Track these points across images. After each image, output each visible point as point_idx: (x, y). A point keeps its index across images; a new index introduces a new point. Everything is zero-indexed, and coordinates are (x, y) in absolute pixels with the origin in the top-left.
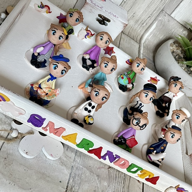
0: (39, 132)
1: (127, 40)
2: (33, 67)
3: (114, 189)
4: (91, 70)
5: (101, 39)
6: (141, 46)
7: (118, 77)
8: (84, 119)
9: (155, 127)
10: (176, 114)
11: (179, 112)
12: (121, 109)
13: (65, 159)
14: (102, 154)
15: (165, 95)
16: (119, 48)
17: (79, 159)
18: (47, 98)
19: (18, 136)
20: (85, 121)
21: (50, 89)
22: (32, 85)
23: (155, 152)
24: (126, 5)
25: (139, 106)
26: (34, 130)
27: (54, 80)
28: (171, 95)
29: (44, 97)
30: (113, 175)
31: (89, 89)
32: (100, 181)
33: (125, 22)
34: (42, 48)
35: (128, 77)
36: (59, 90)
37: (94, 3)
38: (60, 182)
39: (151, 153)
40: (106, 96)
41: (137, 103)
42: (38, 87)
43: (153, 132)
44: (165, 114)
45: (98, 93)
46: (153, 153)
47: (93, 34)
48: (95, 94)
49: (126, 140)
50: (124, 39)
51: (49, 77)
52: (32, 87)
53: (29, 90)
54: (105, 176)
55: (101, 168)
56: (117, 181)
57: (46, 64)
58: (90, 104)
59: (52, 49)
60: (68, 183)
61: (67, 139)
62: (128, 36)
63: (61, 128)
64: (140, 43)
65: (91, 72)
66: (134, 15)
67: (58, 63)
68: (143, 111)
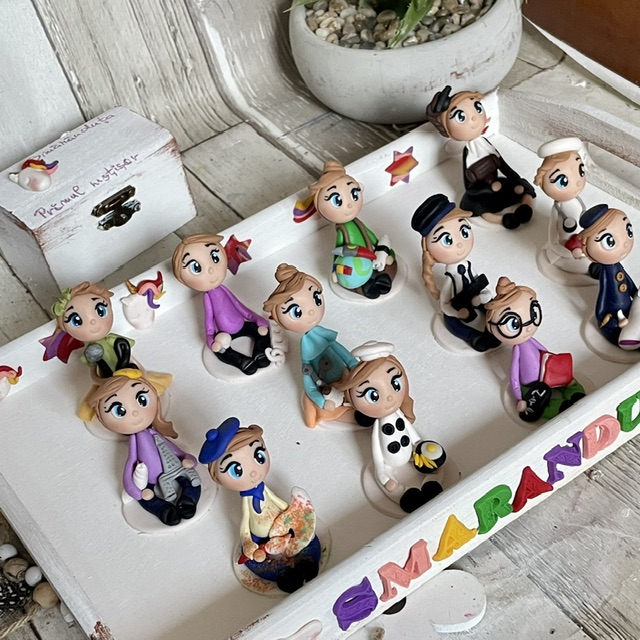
0: (385, 613)
1: (214, 157)
2: (185, 525)
4: (273, 354)
6: (253, 119)
7: (336, 280)
8: (417, 467)
9: (548, 261)
10: (548, 181)
11: (549, 169)
12: (438, 335)
13: (497, 585)
14: (544, 476)
15: (469, 165)
16: (243, 219)
17: (519, 546)
18: (306, 539)
20: (424, 470)
21: (283, 516)
22: (243, 560)
23: (620, 314)
24: (91, 90)
25: (463, 278)
26: (372, 625)
27: (264, 493)
28: (480, 148)
29: (296, 545)
30: (615, 478)
31: (334, 399)
32: (614, 525)
33: (163, 143)
34: (142, 469)
35: (356, 253)
37: (47, 209)
38: (552, 632)
39: (618, 330)
40: (394, 373)
41: (450, 279)
42: (257, 547)
43: (560, 281)
44: (523, 203)
45: (370, 391)
46: (621, 326)
47: (155, 278)
48: (370, 400)
49: (543, 383)
50: (205, 167)
51: (248, 500)
52: (251, 564)
53: (253, 576)
54: (606, 501)
55: (577, 498)
57: (195, 484)
58: (388, 430)
59: (159, 440)
60: (567, 613)
61: (450, 552)
62: (196, 145)
63: (413, 551)
64: (243, 118)
65: (278, 358)
66: (139, 80)
67: (231, 455)
68: (483, 275)
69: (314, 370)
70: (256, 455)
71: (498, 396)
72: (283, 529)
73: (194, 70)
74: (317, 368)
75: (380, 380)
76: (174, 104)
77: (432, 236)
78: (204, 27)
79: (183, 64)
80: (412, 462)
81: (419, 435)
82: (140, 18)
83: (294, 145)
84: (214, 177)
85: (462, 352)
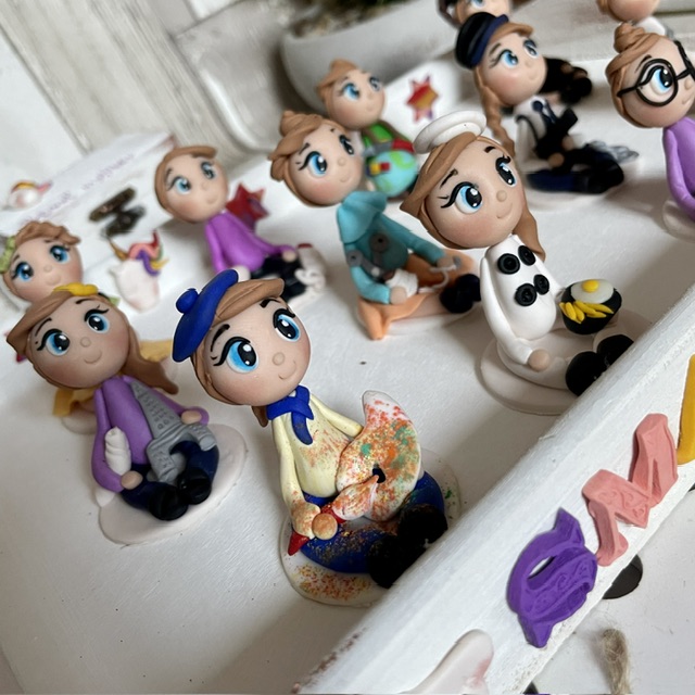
5: (187, 186)
18: (408, 477)
22: (295, 543)
25: (543, 116)
29: (392, 492)
31: (403, 283)
34: (116, 438)
35: (392, 145)
36: (378, 398)
45: (464, 189)
48: (468, 206)
53: (321, 571)
58: (508, 265)
59: (139, 388)
69: (364, 256)
70: (277, 322)
74: (369, 253)
77: (488, 59)
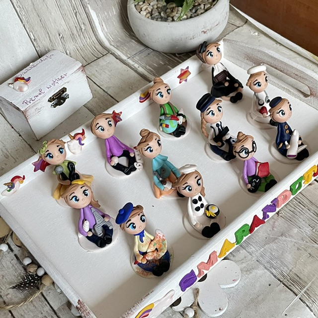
0: (199, 281)
3: (306, 222)
4: (138, 165)
6: (113, 52)
7: (161, 130)
8: (207, 216)
9: (252, 118)
10: (252, 84)
11: (253, 79)
12: (208, 153)
13: (244, 265)
15: (214, 75)
17: (252, 247)
18: (163, 252)
19: (195, 310)
20: (211, 217)
21: (152, 242)
22: (136, 263)
23: (286, 143)
25: (219, 129)
26: (194, 287)
27: (144, 234)
28: (219, 67)
29: (159, 255)
30: (289, 215)
31: (168, 186)
32: (291, 236)
34: (87, 223)
35: (170, 118)
36: (159, 232)
37: (28, 100)
38: (270, 285)
39: (286, 150)
41: (213, 129)
42: (143, 257)
43: (257, 127)
44: (239, 91)
46: (287, 148)
47: (81, 132)
48: (188, 191)
49: (258, 176)
50: (94, 74)
51: (137, 237)
52: (140, 264)
54: (286, 225)
55: (274, 224)
56: (298, 214)
59: (93, 210)
60: (275, 276)
61: (225, 254)
62: (89, 64)
63: (211, 256)
64: (109, 51)
65: (140, 167)
66: (61, 35)
67: (130, 220)
68: (227, 127)
69: (158, 173)
70: (141, 219)
71: (238, 181)
72: (153, 248)
73: (85, 29)
74: (159, 173)
75: (192, 182)
76: (77, 45)
77: (206, 112)
78: (88, 10)
79: (80, 27)
80: (205, 214)
81: (207, 202)
82: (60, 7)
83: (133, 63)
84: (99, 79)
85: (220, 161)
